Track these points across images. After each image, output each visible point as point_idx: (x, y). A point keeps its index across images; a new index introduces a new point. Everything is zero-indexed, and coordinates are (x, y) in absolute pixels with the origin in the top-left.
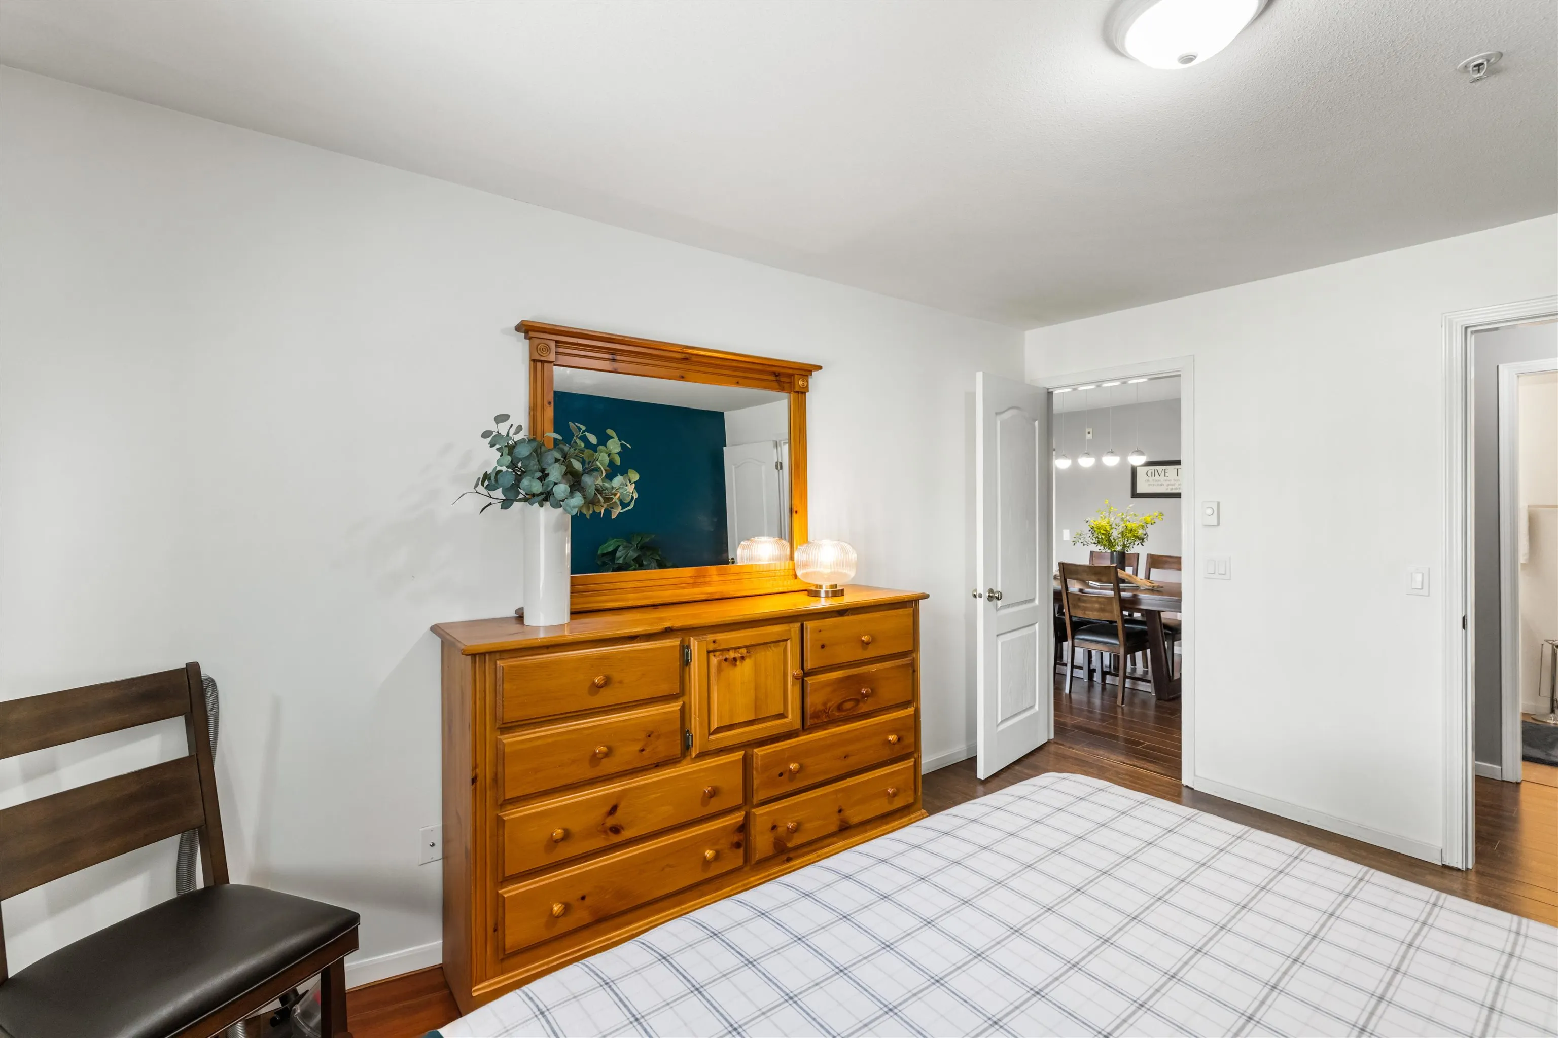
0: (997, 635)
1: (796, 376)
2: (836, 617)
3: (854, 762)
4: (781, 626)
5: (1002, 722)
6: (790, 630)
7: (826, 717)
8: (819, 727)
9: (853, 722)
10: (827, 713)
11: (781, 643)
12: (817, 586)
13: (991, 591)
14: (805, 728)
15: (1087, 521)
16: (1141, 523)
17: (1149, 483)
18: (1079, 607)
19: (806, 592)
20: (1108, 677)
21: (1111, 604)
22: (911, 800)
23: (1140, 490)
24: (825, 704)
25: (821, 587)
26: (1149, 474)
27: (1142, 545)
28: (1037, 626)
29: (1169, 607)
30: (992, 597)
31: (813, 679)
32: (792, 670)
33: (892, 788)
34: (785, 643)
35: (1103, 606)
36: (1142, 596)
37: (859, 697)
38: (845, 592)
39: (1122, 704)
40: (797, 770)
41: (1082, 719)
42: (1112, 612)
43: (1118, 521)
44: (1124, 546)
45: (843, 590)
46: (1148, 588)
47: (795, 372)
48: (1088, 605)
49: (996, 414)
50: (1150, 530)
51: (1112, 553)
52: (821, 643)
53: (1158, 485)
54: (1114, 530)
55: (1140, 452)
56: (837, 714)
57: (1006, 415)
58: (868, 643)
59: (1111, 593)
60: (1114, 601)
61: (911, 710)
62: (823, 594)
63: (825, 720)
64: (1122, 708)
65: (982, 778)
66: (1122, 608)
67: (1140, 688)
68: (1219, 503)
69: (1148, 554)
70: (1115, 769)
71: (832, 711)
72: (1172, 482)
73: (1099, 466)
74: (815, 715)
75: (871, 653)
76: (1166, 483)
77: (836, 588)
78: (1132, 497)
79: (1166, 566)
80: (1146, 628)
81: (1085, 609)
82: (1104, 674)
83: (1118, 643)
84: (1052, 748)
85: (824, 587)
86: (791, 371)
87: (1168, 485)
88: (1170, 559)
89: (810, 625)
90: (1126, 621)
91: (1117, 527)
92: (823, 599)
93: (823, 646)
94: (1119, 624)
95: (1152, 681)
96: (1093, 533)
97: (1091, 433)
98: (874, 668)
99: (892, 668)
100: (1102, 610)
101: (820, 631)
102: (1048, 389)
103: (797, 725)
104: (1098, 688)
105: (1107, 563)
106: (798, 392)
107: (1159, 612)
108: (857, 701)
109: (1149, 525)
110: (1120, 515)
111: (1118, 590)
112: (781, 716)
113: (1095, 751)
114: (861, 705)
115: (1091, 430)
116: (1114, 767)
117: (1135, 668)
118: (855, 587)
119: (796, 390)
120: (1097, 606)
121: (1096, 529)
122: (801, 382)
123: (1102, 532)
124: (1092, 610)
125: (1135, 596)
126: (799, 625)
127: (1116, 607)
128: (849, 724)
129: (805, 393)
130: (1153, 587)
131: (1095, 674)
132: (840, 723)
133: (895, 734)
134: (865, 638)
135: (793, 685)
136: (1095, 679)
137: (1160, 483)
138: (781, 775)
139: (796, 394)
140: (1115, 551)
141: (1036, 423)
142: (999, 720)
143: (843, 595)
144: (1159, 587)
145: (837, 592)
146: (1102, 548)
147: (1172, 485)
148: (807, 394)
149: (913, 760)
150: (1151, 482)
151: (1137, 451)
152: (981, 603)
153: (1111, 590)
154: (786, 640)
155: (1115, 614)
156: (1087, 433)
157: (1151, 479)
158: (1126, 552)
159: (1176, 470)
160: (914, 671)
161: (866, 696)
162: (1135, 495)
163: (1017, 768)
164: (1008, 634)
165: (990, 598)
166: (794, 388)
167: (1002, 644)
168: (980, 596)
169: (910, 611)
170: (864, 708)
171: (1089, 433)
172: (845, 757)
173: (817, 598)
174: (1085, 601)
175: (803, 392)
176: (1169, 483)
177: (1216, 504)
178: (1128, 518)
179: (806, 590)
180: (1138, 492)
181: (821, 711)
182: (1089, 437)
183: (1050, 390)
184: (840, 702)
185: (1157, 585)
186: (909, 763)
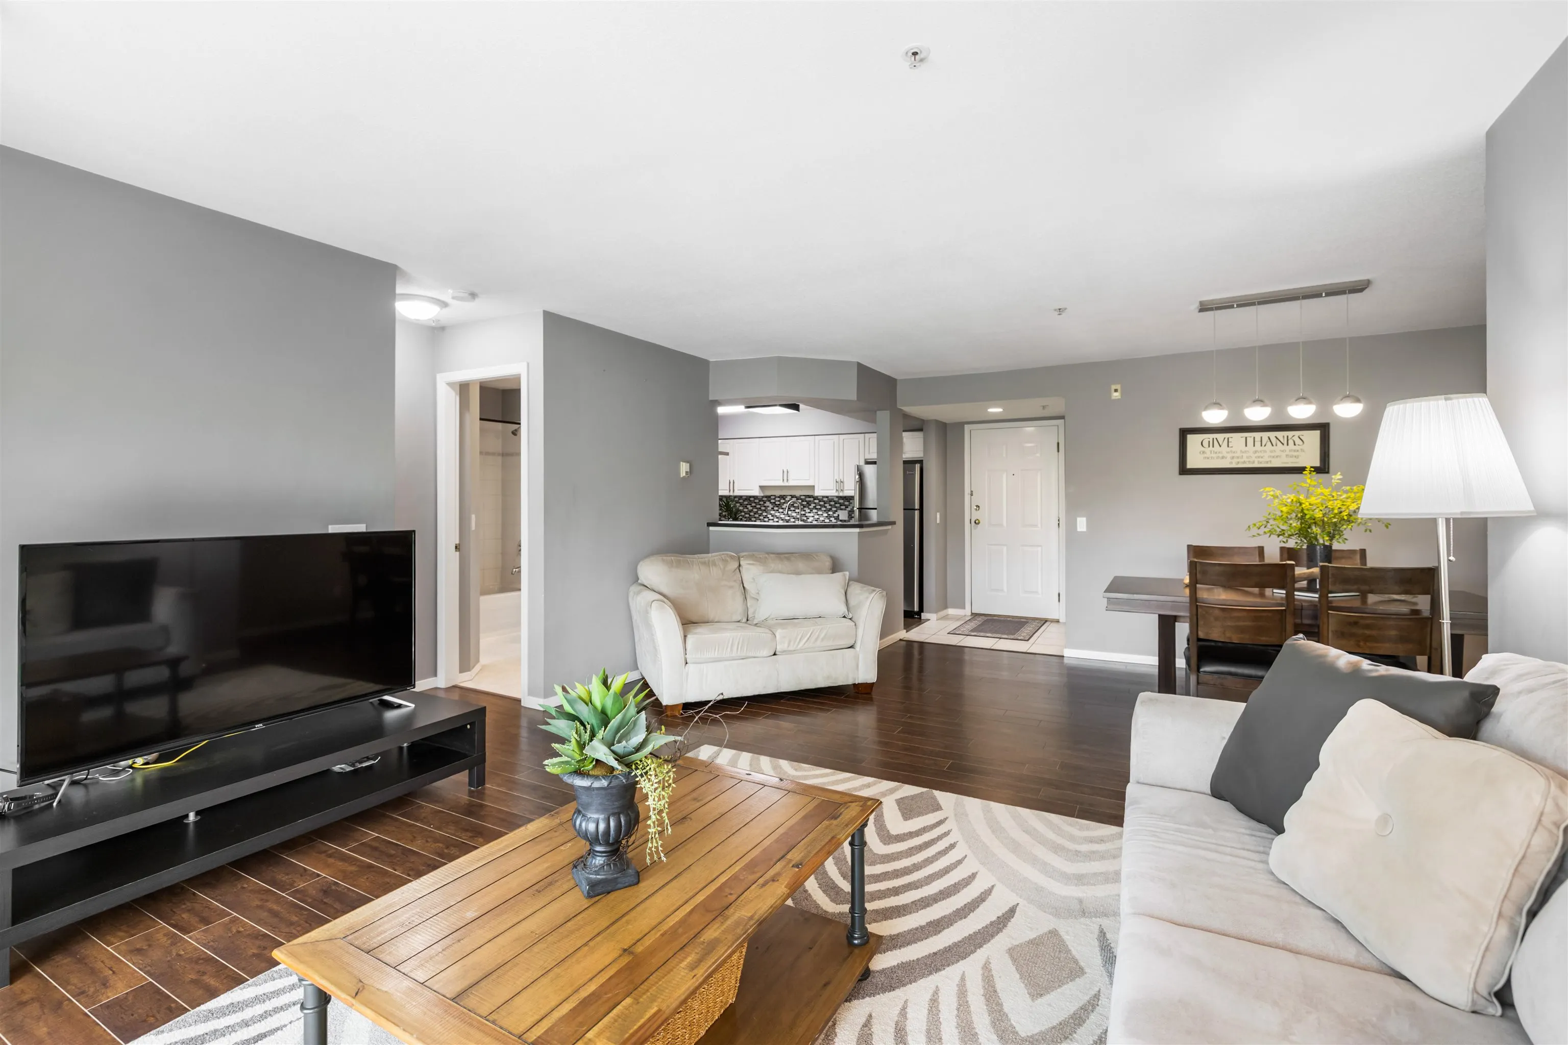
17: (1205, 455)
23: (1190, 465)
26: (1205, 444)
53: (1218, 458)
72: (1238, 454)
76: (1229, 456)
78: (1180, 474)
87: (1233, 458)
97: (1119, 390)
115: (1118, 387)
137: (1221, 455)
147: (1238, 457)
150: (1208, 455)
156: (1113, 390)
157: (1208, 450)
159: (1244, 439)
162: (1184, 470)
171: (1116, 391)
176: (1234, 455)
182: (1116, 395)
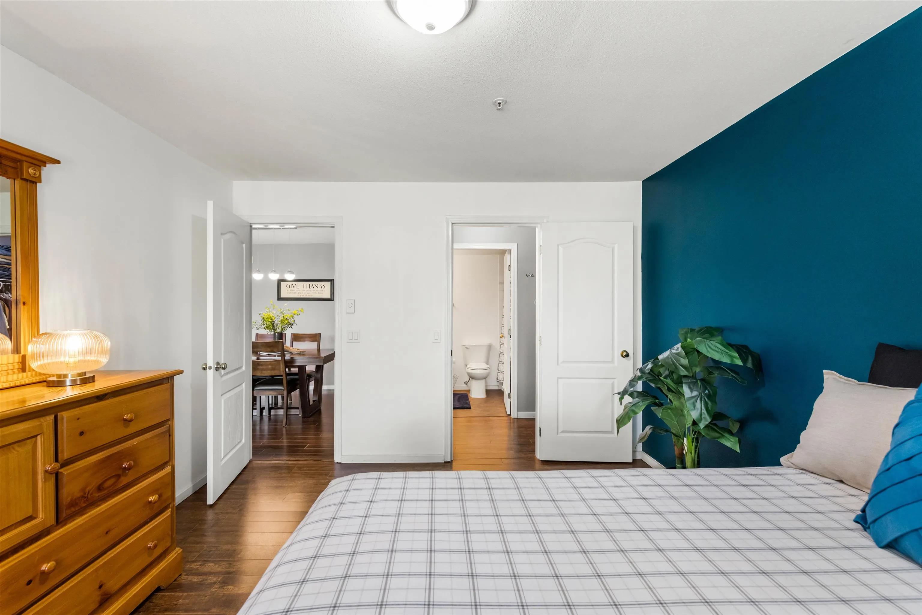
0: (222, 395)
1: (25, 163)
2: (95, 402)
3: (115, 534)
4: (25, 423)
5: (224, 457)
6: (41, 425)
7: (84, 502)
8: (77, 513)
9: (114, 497)
10: (85, 497)
11: (28, 441)
12: (59, 376)
13: (218, 363)
14: (59, 521)
15: (260, 314)
16: (291, 315)
18: (258, 369)
19: (45, 384)
20: (272, 410)
21: (279, 364)
22: (168, 544)
24: (83, 490)
25: (65, 376)
26: (288, 287)
27: (292, 328)
28: (244, 385)
29: (310, 362)
30: (218, 368)
31: (68, 470)
32: (44, 464)
33: (152, 542)
34: (34, 439)
35: (274, 367)
36: (296, 357)
37: (120, 472)
38: (96, 378)
39: (286, 425)
40: (52, 569)
41: (265, 441)
42: (279, 370)
43: (278, 313)
44: (282, 329)
45: (94, 377)
46: (297, 353)
47: (24, 158)
48: (264, 367)
49: (222, 234)
50: (296, 318)
51: (275, 334)
52: (80, 430)
53: (293, 293)
54: (276, 319)
55: (291, 272)
56: (97, 495)
57: (228, 236)
58: (131, 421)
59: (280, 358)
60: (281, 362)
61: (168, 469)
62: (68, 383)
63: (84, 505)
64: (286, 428)
65: (212, 503)
66: (286, 367)
67: (292, 413)
68: (354, 300)
69: (292, 334)
70: (297, 466)
71: (92, 494)
72: (301, 292)
73: (266, 278)
74: (73, 504)
75: (133, 428)
76: (297, 292)
77: (85, 375)
78: (278, 300)
79: (301, 340)
80: (298, 377)
81: (263, 370)
82: (270, 409)
83: (283, 388)
84: (255, 464)
85: (70, 376)
86: (19, 157)
88: (304, 336)
89: (65, 415)
90: (287, 375)
91: (278, 317)
92: (68, 388)
93: (82, 433)
94: (284, 377)
95: (300, 408)
96: (263, 322)
98: (135, 442)
99: (151, 438)
100: (273, 369)
101: (78, 419)
102: (250, 223)
103: (52, 520)
104: (266, 419)
105: (271, 340)
106: (27, 180)
107: (305, 366)
108: (118, 476)
109: (296, 316)
110: (280, 310)
111: (283, 356)
112: (30, 518)
113: (281, 459)
114: (122, 478)
116: (296, 465)
117: (291, 402)
118: (107, 373)
119: (25, 177)
120: (270, 367)
121: (265, 319)
122: (31, 171)
123: (270, 320)
124: (267, 370)
125: (292, 358)
126: (52, 417)
127: (282, 366)
128: (111, 499)
129: (36, 183)
130: (300, 352)
131: (264, 411)
132: (99, 503)
133: (157, 494)
134: (127, 417)
135: (45, 480)
136: (264, 414)
138: (29, 583)
139: (24, 182)
140: (276, 332)
141: (244, 245)
142: (222, 457)
143: (94, 381)
144: (303, 352)
145: (86, 380)
146: (268, 331)
148: (38, 184)
149: (170, 509)
150: (289, 291)
151: (290, 271)
152: (210, 373)
153: (279, 356)
154: (36, 436)
155: (281, 371)
157: (289, 289)
158: (283, 333)
159: (303, 285)
160: (170, 436)
161: (129, 468)
163: (234, 486)
164: (228, 393)
165: (217, 369)
166: (22, 173)
167: (224, 401)
168: (210, 368)
169: (167, 386)
170: (124, 480)
172: (107, 533)
173: (61, 388)
174: (262, 365)
175: (34, 181)
176: (299, 292)
177: (353, 301)
178: (284, 312)
179: (45, 381)
180: (281, 297)
181: (79, 498)
183: (251, 225)
184: (100, 482)
185: (302, 350)
186: (167, 513)
